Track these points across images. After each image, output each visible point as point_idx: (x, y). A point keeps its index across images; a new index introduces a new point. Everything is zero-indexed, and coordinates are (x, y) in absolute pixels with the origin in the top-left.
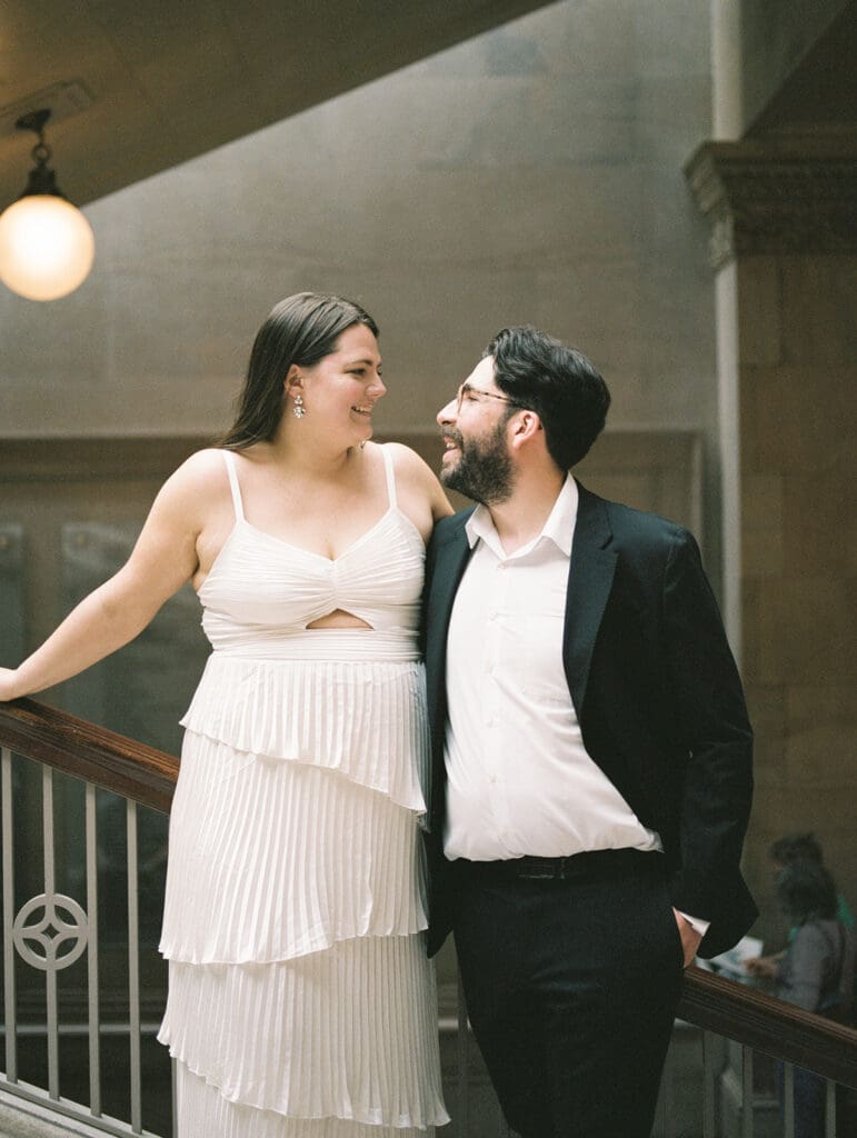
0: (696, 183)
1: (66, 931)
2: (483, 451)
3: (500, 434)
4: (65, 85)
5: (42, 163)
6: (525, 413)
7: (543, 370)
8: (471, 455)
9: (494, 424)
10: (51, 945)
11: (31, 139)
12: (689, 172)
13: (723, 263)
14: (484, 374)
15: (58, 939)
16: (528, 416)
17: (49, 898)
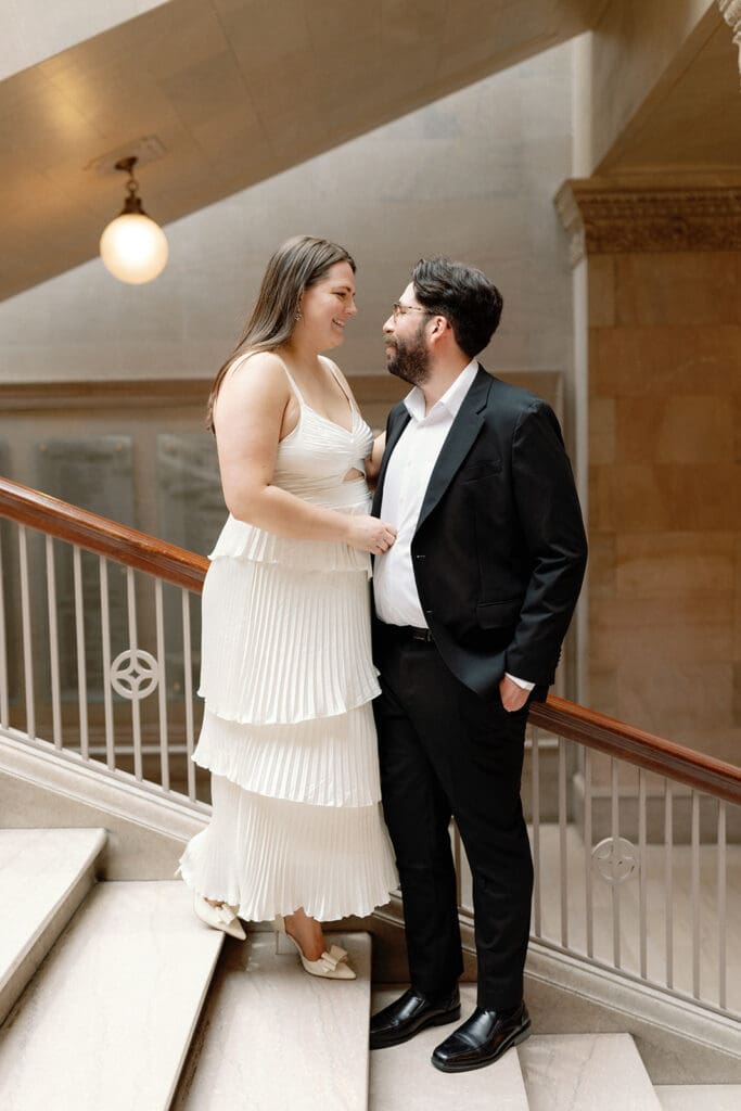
0: (561, 208)
1: (144, 674)
2: (409, 349)
3: (421, 335)
4: (145, 139)
5: (132, 192)
6: (438, 317)
7: (448, 286)
8: (402, 351)
9: (417, 328)
10: (135, 683)
11: (124, 177)
12: (556, 202)
13: (578, 261)
14: (408, 296)
15: (140, 679)
16: (440, 320)
17: (133, 653)
